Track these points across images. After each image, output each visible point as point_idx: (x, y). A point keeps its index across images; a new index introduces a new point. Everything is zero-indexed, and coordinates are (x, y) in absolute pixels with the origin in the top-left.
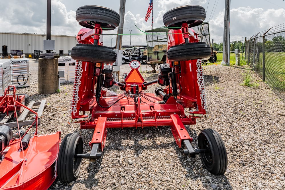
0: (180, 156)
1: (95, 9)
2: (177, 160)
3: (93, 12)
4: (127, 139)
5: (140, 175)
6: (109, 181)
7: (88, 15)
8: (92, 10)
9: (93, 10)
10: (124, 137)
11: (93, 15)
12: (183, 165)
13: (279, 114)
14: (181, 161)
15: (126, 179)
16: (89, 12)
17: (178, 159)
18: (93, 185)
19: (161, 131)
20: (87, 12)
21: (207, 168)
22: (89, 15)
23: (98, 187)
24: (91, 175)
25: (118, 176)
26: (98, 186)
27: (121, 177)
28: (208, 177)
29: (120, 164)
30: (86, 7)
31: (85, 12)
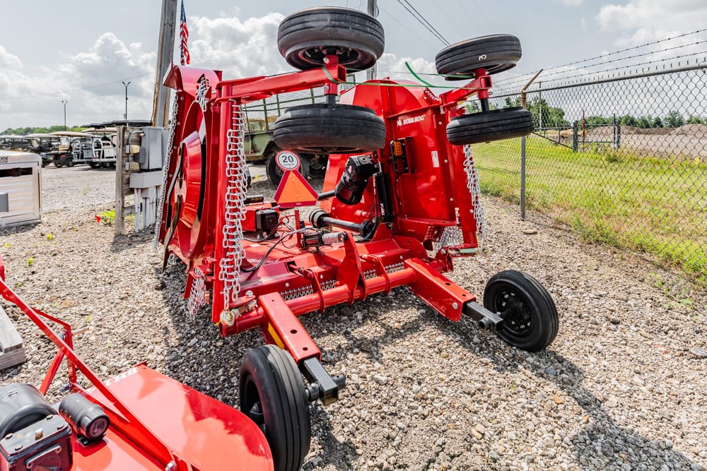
0: (457, 339)
1: (360, 19)
2: (457, 347)
3: (357, 25)
4: (324, 335)
5: (423, 398)
6: (374, 435)
7: (344, 30)
8: (354, 20)
9: (357, 20)
10: (313, 333)
11: (358, 32)
12: (474, 352)
13: (525, 233)
14: (464, 347)
15: (402, 417)
16: (347, 25)
17: (457, 344)
18: (348, 459)
19: (379, 301)
20: (343, 23)
21: (515, 344)
22: (347, 30)
23: (362, 459)
24: (323, 439)
25: (383, 418)
26: (360, 455)
27: (390, 417)
28: (530, 359)
29: (363, 391)
30: (336, 11)
31: (337, 23)
